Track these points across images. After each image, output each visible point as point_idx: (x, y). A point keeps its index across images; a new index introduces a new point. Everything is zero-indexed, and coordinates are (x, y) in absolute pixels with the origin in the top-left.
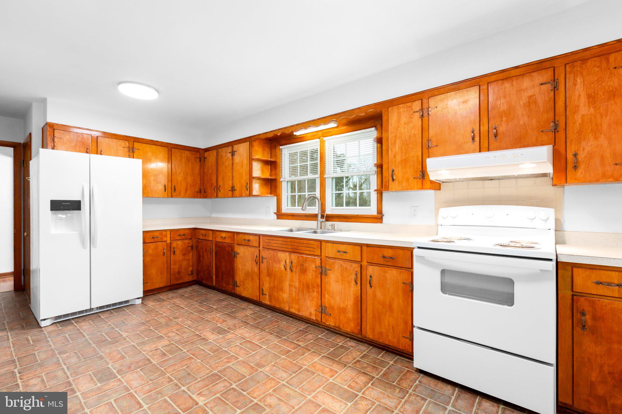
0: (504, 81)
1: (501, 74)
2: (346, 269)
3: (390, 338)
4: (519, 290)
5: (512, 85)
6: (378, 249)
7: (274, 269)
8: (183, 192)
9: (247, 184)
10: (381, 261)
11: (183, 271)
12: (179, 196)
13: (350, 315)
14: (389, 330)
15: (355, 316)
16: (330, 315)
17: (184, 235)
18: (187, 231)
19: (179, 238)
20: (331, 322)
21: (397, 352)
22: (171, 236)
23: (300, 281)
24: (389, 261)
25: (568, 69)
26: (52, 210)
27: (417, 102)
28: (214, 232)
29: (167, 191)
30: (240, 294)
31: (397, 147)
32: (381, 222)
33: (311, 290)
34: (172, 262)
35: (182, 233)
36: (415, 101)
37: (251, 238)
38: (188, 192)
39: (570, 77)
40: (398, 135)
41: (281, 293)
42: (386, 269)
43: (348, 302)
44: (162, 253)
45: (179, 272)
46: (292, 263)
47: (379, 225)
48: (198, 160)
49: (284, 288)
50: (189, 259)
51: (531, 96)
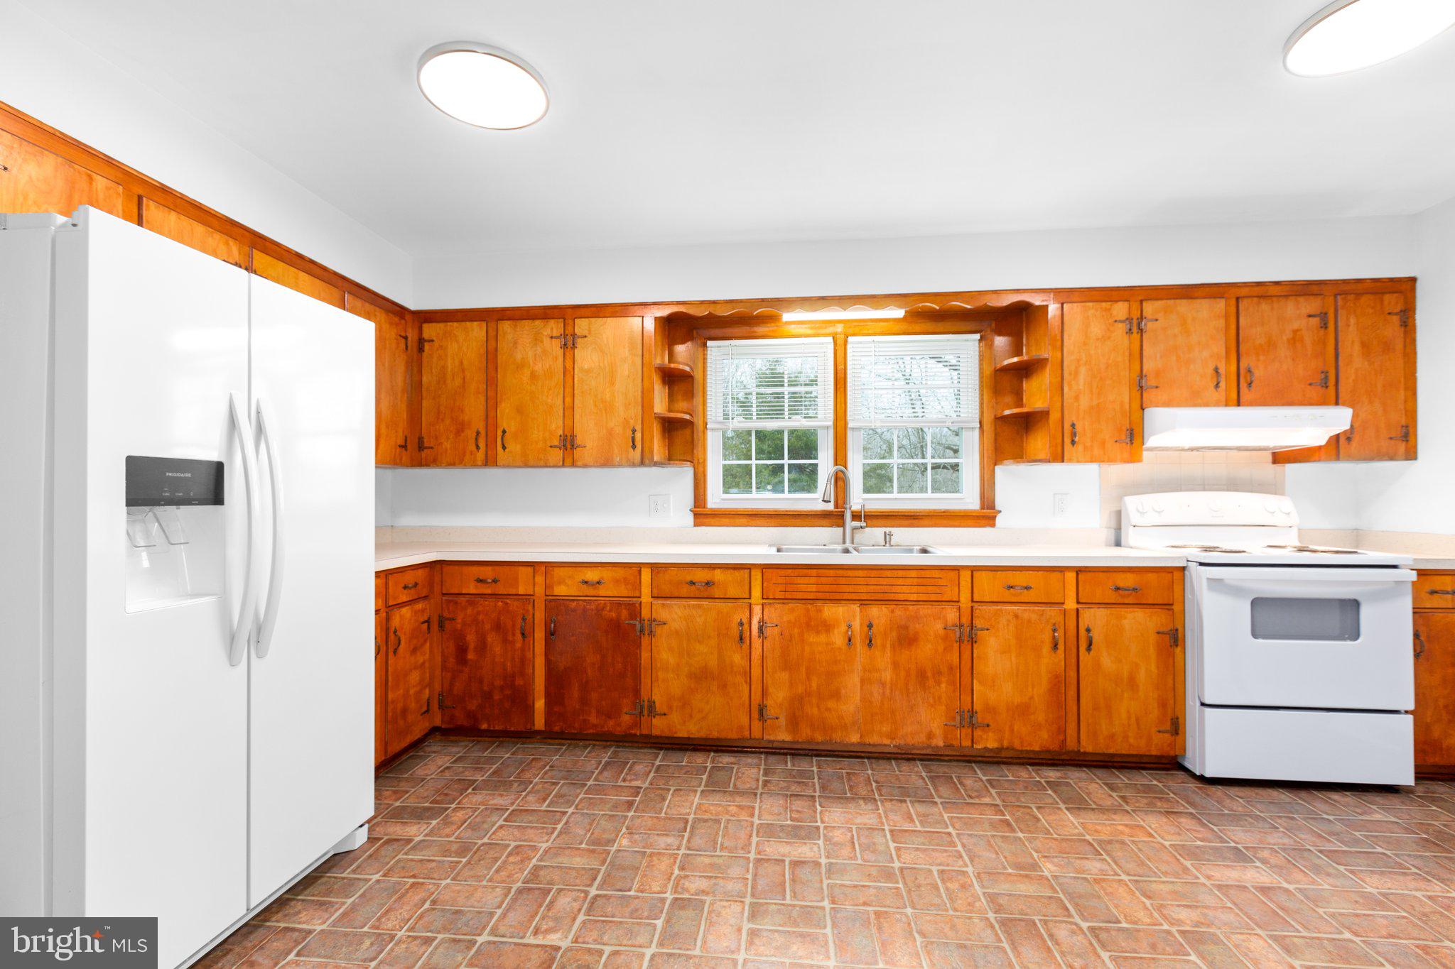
0: (1261, 300)
1: (1257, 289)
2: (1029, 621)
3: (1131, 740)
4: (1367, 614)
5: (1272, 309)
6: (1101, 575)
7: (807, 649)
9: (634, 431)
10: (1113, 597)
11: (413, 705)
13: (1041, 717)
14: (1129, 725)
15: (1051, 716)
16: (988, 726)
17: (415, 585)
18: (420, 573)
19: (404, 596)
20: (988, 741)
21: (1129, 765)
22: (390, 591)
23: (896, 665)
24: (1129, 595)
25: (1340, 303)
27: (1120, 304)
28: (537, 568)
30: (667, 734)
31: (1081, 382)
32: (993, 525)
33: (931, 682)
34: (390, 678)
35: (411, 578)
36: (1117, 301)
37: (718, 575)
38: (382, 445)
39: (1342, 313)
40: (1084, 359)
41: (831, 704)
42: (1123, 611)
43: (1035, 690)
45: (404, 711)
46: (870, 626)
47: (988, 530)
48: (403, 344)
49: (843, 691)
50: (424, 663)
51: (1297, 330)
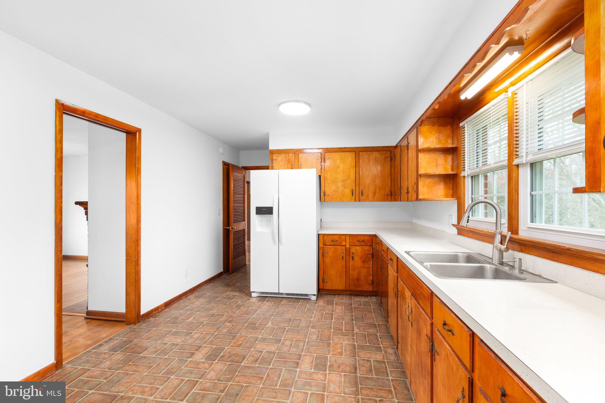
8: (371, 195)
11: (363, 279)
12: (367, 200)
17: (363, 241)
18: (366, 237)
19: (358, 243)
22: (350, 240)
26: (256, 214)
28: (381, 242)
29: (354, 195)
34: (350, 267)
35: (362, 239)
38: (377, 195)
44: (341, 257)
45: (358, 279)
48: (389, 159)
50: (369, 267)
